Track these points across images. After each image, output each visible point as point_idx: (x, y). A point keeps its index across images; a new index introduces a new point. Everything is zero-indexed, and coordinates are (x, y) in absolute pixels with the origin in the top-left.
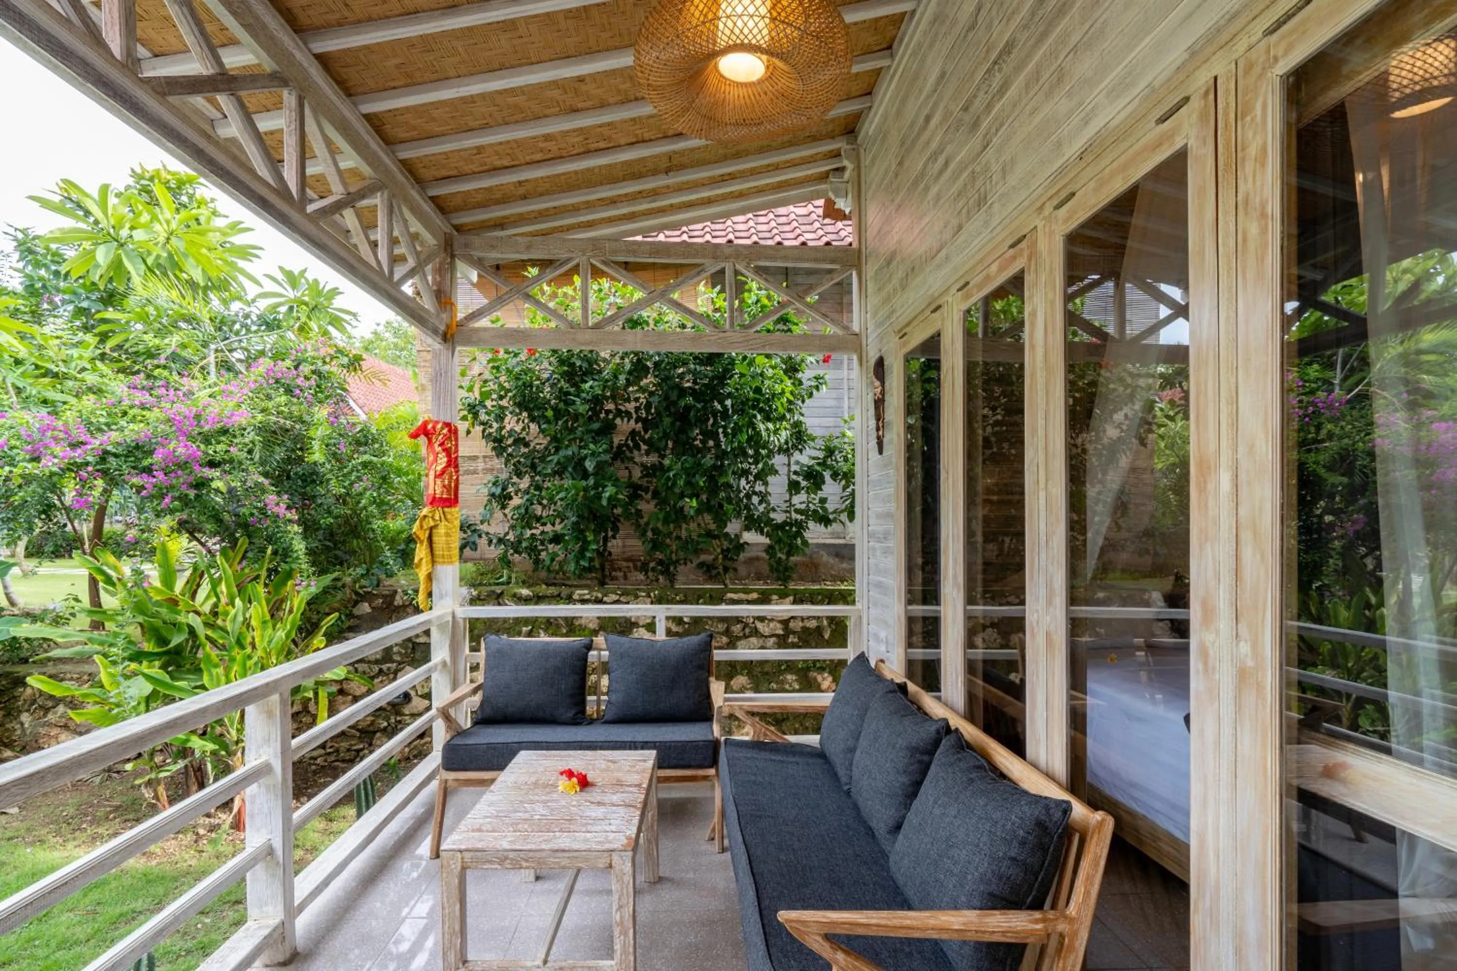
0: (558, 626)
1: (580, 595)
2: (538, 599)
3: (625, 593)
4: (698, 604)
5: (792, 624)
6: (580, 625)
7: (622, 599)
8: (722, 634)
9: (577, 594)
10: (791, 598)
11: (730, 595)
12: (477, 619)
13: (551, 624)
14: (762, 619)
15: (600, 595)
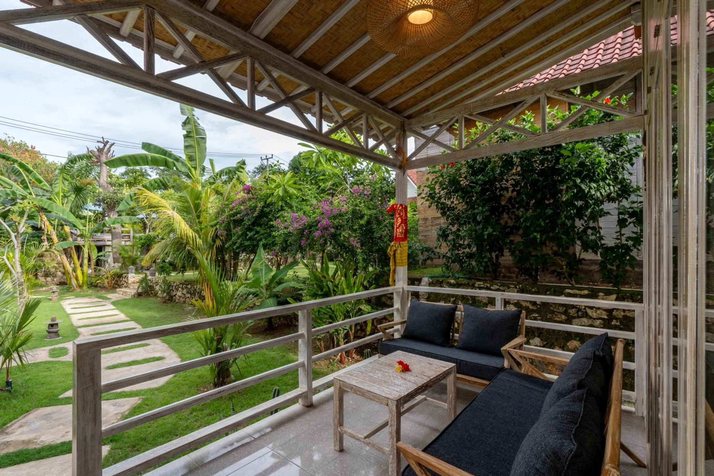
0: (468, 300)
1: (479, 285)
2: (458, 285)
3: (503, 285)
4: (546, 294)
5: (614, 313)
6: (479, 300)
7: (501, 288)
8: (562, 313)
9: (477, 284)
10: (614, 296)
11: (567, 291)
12: (432, 293)
13: (464, 298)
14: (591, 308)
15: (489, 285)
